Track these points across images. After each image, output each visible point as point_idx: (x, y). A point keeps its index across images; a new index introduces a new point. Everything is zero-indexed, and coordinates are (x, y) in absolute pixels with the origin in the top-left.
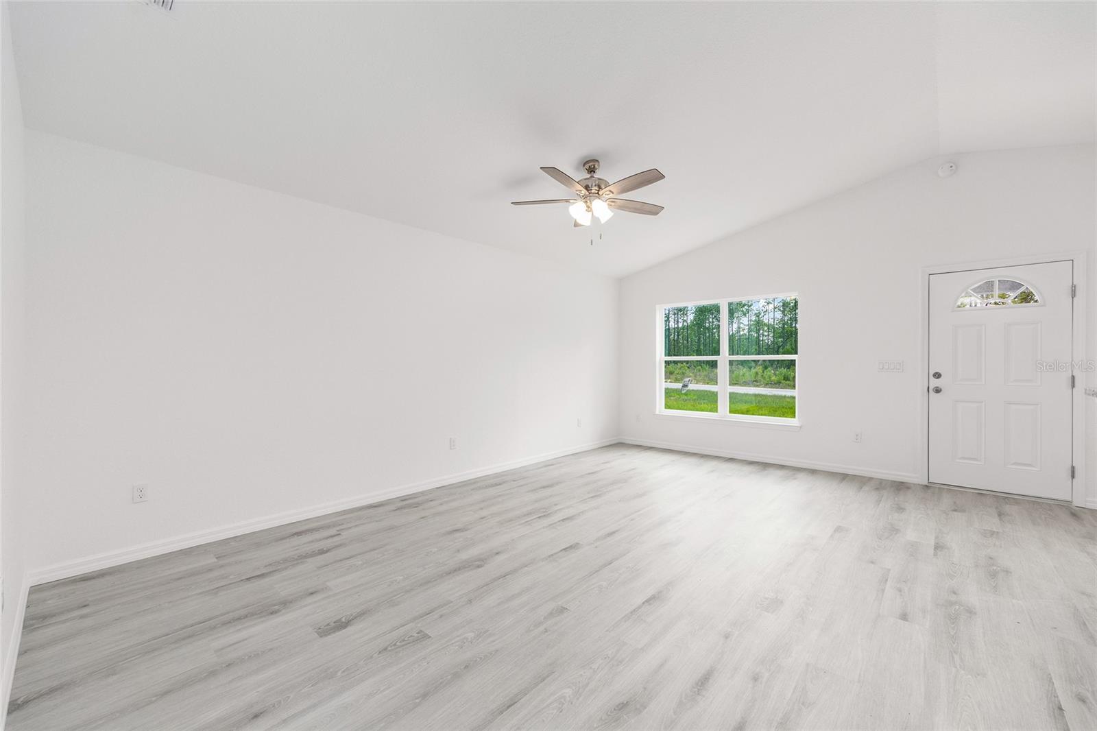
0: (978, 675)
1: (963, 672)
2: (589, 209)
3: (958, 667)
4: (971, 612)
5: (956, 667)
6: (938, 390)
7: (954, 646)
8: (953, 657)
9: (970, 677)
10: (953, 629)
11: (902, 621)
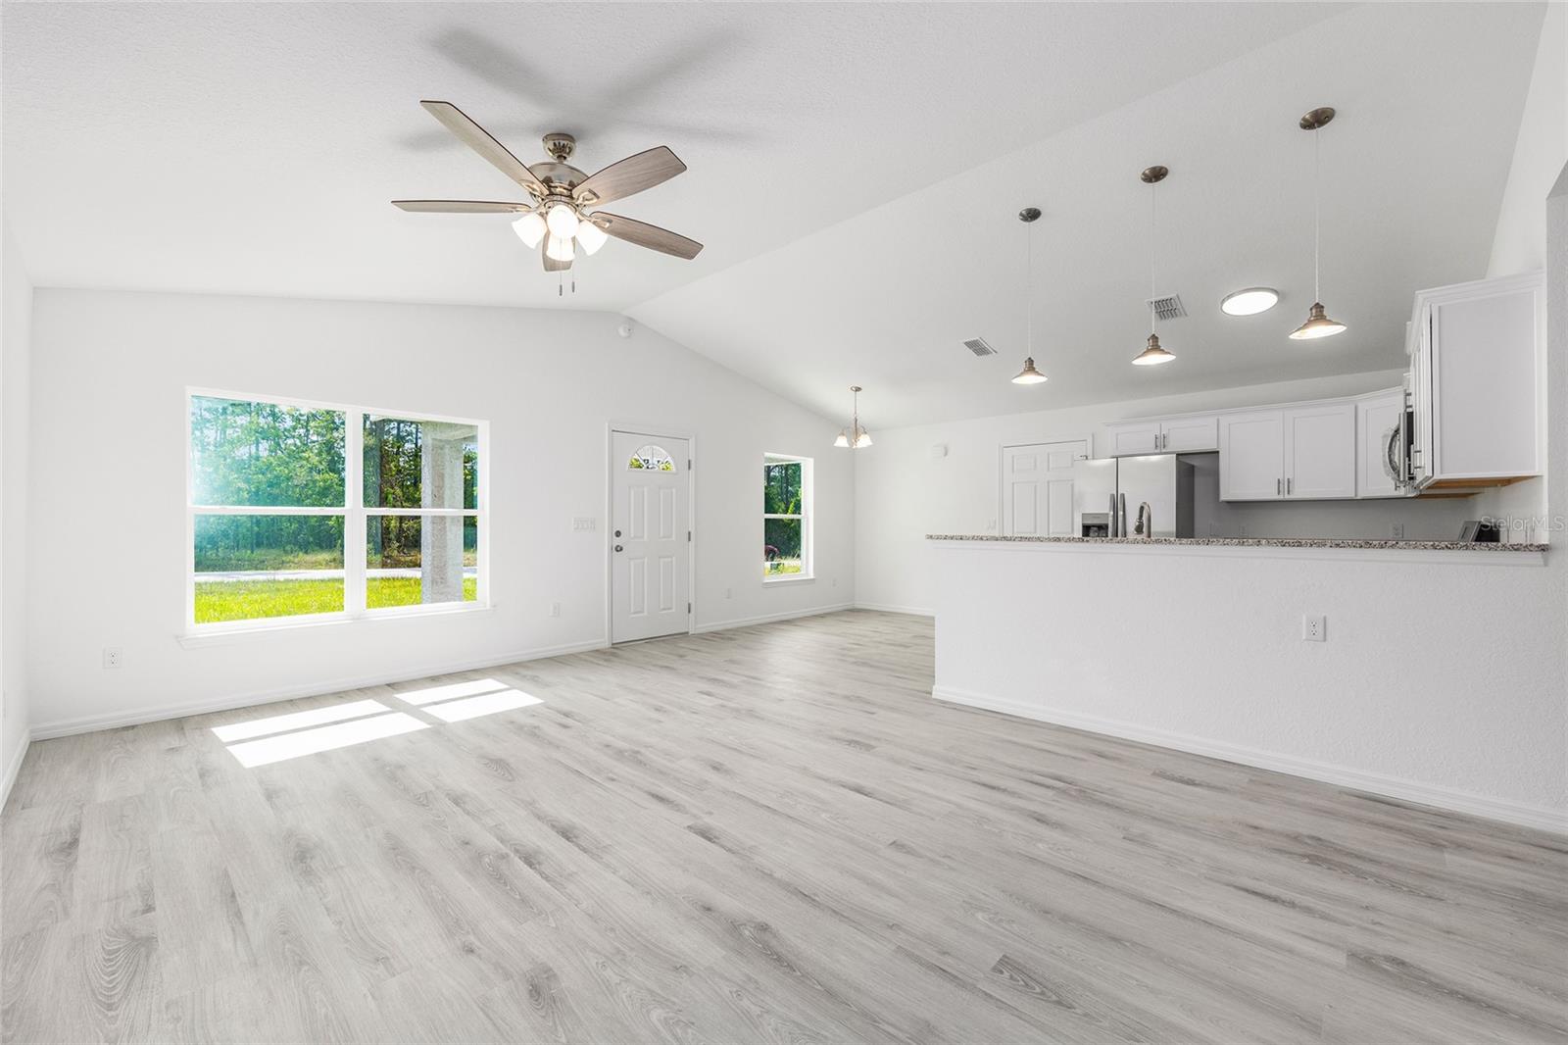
6: (619, 549)
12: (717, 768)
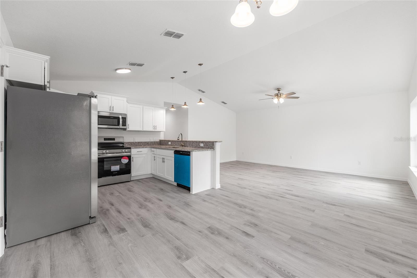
2: (279, 100)
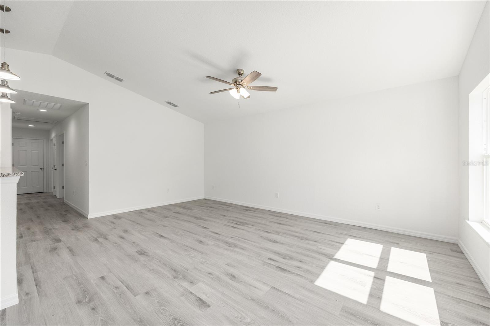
0: (66, 278)
1: (71, 275)
3: (73, 276)
4: (79, 302)
5: (74, 275)
7: (78, 281)
8: (76, 277)
9: (68, 275)
10: (82, 287)
11: (102, 276)
12: (201, 242)
